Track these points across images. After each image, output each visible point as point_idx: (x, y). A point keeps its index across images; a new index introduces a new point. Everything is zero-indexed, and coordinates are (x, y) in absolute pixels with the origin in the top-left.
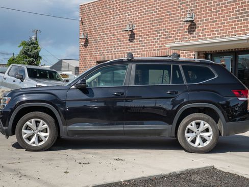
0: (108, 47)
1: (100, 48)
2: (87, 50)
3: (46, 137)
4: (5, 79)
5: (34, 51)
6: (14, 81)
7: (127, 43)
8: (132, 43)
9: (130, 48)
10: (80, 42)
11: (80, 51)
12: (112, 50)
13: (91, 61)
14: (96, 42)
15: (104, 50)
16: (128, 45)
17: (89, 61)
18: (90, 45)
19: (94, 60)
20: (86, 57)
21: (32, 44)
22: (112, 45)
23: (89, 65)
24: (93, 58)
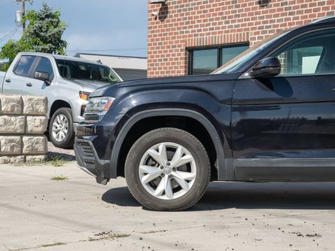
0: (212, 20)
1: (193, 22)
2: (165, 26)
3: (188, 181)
4: (8, 81)
5: (53, 30)
6: (29, 85)
7: (254, 9)
8: (265, 9)
9: (260, 18)
10: (150, 11)
11: (150, 28)
12: (220, 23)
13: (173, 47)
14: (185, 10)
15: (201, 26)
16: (257, 13)
17: (168, 47)
18: (171, 17)
19: (180, 46)
20: (163, 39)
21: (47, 16)
22: (221, 14)
23: (168, 55)
24: (177, 42)
